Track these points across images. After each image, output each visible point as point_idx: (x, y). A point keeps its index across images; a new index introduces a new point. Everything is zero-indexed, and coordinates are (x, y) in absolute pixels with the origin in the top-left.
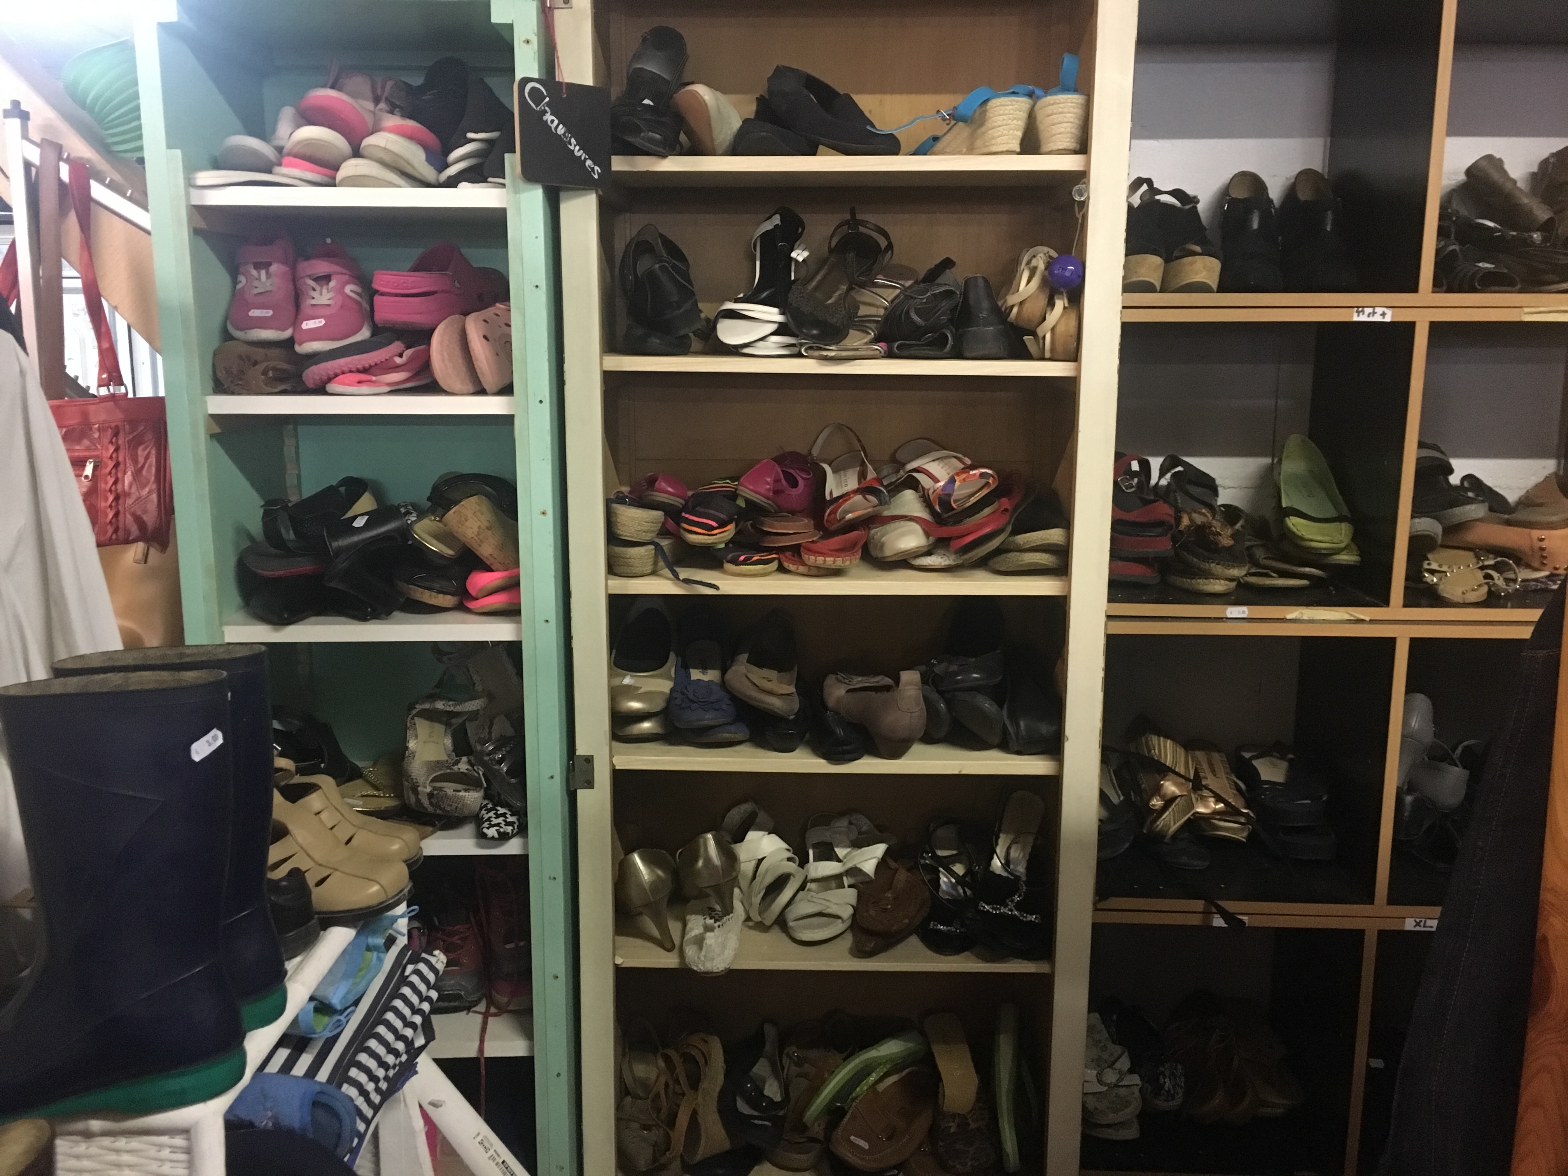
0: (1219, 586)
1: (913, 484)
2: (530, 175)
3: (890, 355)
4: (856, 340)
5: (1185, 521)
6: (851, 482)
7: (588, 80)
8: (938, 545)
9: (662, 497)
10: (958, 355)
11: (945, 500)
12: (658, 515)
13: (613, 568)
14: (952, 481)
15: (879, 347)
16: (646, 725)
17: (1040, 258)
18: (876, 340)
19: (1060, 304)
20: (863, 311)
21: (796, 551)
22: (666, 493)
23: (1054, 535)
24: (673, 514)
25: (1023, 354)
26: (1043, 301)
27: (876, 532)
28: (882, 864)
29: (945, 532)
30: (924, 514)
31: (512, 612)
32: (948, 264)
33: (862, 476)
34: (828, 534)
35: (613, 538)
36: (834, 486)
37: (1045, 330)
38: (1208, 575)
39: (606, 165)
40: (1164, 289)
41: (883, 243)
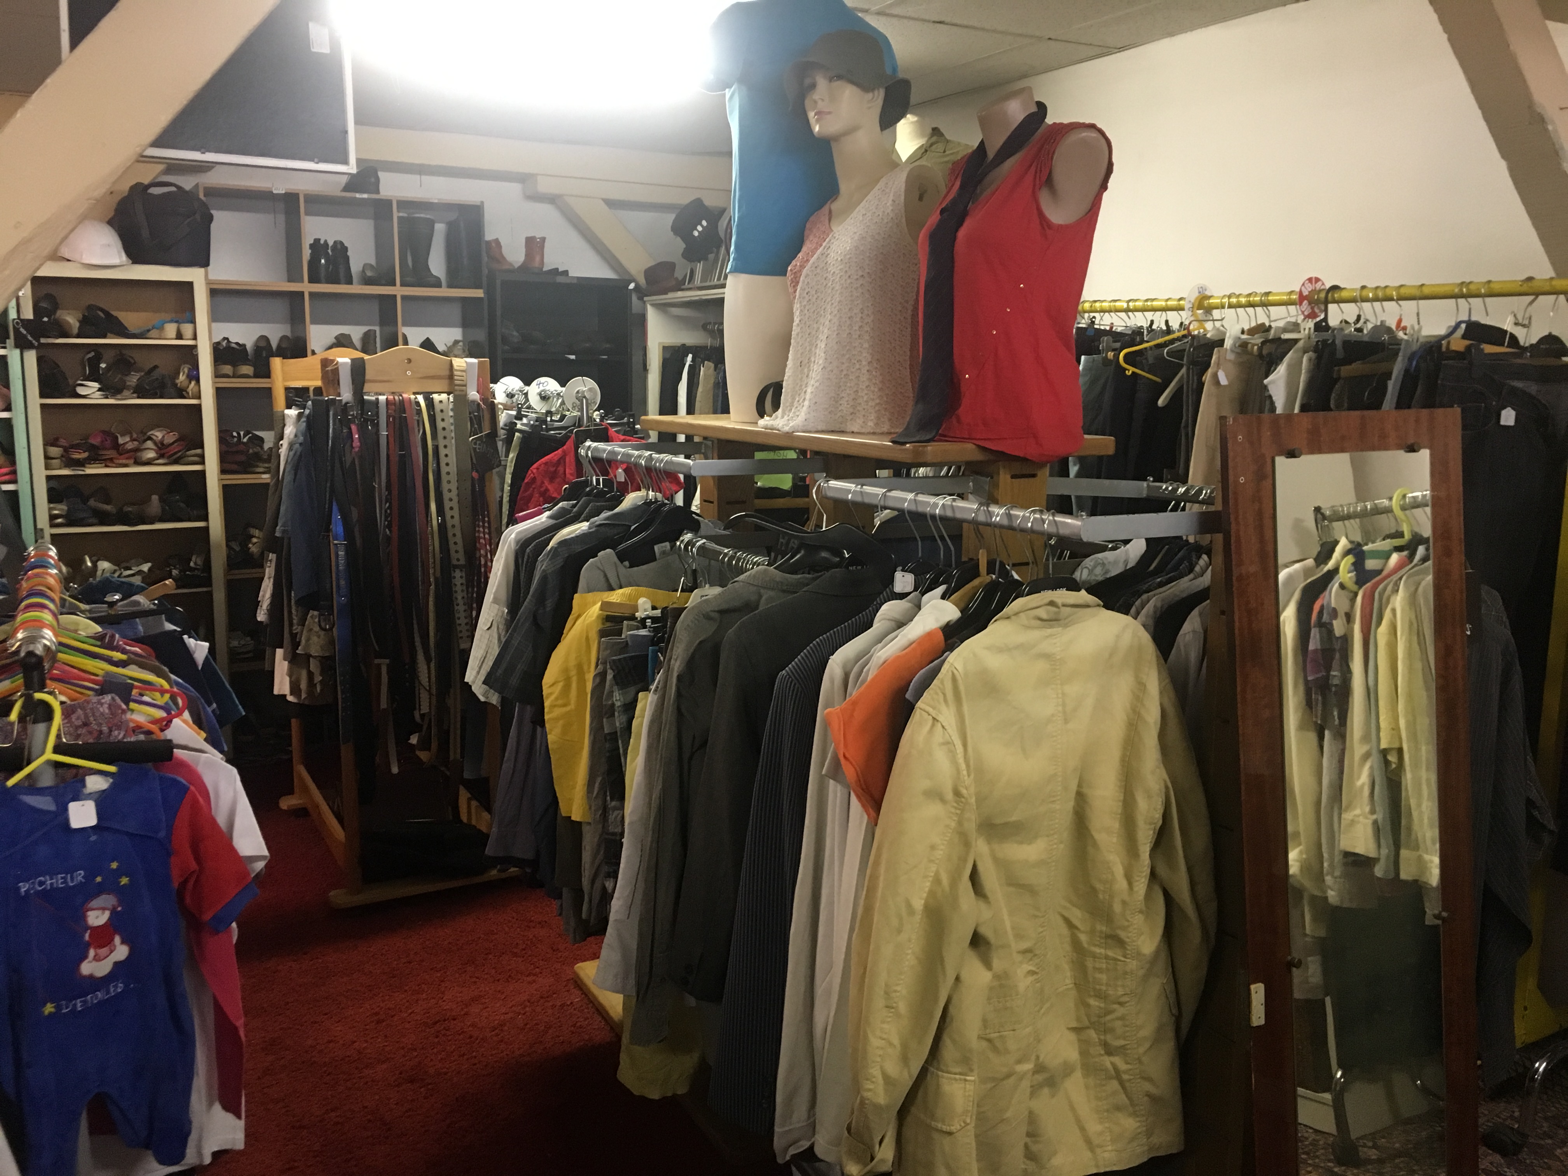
0: (261, 470)
1: (150, 438)
2: (17, 346)
3: (139, 397)
4: (126, 393)
5: (251, 451)
6: (127, 439)
7: (31, 317)
8: (161, 456)
9: (61, 444)
10: (161, 397)
11: (162, 443)
12: (61, 449)
13: (47, 467)
14: (163, 437)
15: (135, 395)
16: (60, 520)
17: (185, 369)
18: (134, 393)
19: (193, 383)
20: (128, 383)
21: (111, 460)
22: (62, 442)
23: (199, 451)
24: (66, 450)
25: (183, 397)
26: (187, 382)
27: (139, 454)
28: (150, 569)
29: (162, 452)
30: (154, 447)
31: (15, 482)
32: (156, 367)
33: (131, 437)
34: (121, 454)
35: (47, 457)
36: (121, 441)
37: (189, 390)
38: (257, 466)
39: (38, 341)
40: (234, 377)
41: (133, 361)
